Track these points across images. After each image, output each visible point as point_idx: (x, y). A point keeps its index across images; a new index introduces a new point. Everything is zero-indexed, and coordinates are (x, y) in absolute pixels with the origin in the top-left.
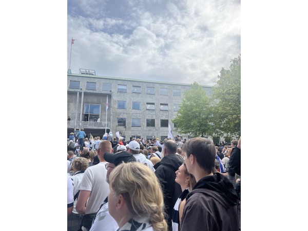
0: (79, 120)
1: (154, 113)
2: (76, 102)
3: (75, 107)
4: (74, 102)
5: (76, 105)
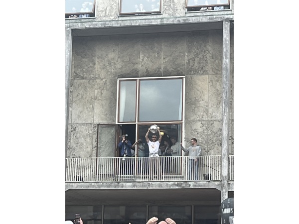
4: (211, 72)
5: (218, 84)
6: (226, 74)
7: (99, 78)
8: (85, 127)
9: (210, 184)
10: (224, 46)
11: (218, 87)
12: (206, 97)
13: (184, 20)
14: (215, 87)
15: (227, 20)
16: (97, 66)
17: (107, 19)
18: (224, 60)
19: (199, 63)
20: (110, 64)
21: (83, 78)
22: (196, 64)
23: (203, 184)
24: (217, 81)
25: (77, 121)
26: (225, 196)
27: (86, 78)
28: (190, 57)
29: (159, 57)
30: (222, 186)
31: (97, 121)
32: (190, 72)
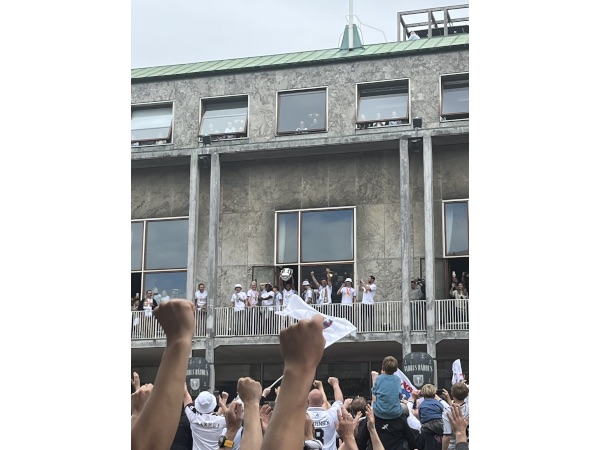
2: (395, 197)
3: (397, 226)
4: (386, 200)
5: (396, 214)
6: (405, 203)
7: (253, 210)
8: (238, 270)
9: (389, 335)
10: (401, 169)
11: (396, 218)
12: (381, 231)
13: (353, 139)
14: (393, 219)
15: (405, 137)
16: (251, 197)
17: (262, 140)
18: (402, 185)
19: (373, 189)
20: (265, 193)
21: (234, 211)
22: (369, 192)
23: (380, 336)
24: (395, 211)
25: (228, 263)
26: (407, 350)
27: (237, 212)
28: (361, 183)
29: (324, 184)
30: (404, 338)
31: (252, 262)
32: (362, 201)
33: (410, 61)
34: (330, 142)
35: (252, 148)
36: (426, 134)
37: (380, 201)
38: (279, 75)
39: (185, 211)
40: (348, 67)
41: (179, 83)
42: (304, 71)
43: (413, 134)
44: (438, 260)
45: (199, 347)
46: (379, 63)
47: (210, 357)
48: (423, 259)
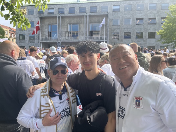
0: (87, 36)
1: (142, 27)
6: (85, 24)
7: (66, 24)
11: (84, 26)
12: (82, 27)
13: (79, 15)
16: (65, 22)
18: (85, 21)
20: (67, 22)
25: (62, 31)
27: (63, 24)
29: (75, 21)
32: (80, 23)
33: (86, 4)
34: (76, 15)
35: (65, 15)
36: (88, 15)
37: (82, 23)
38: (69, 5)
39: (57, 24)
40: (78, 4)
41: (55, 5)
42: (72, 5)
43: (86, 15)
44: (89, 31)
45: (59, 42)
46: (82, 4)
47: (61, 43)
48: (87, 31)
